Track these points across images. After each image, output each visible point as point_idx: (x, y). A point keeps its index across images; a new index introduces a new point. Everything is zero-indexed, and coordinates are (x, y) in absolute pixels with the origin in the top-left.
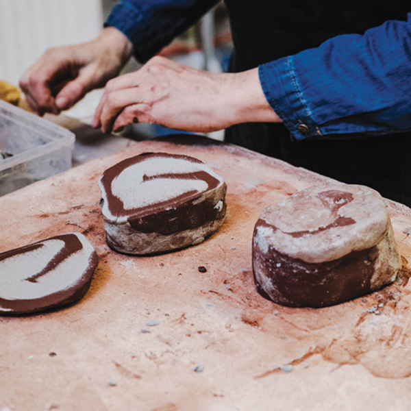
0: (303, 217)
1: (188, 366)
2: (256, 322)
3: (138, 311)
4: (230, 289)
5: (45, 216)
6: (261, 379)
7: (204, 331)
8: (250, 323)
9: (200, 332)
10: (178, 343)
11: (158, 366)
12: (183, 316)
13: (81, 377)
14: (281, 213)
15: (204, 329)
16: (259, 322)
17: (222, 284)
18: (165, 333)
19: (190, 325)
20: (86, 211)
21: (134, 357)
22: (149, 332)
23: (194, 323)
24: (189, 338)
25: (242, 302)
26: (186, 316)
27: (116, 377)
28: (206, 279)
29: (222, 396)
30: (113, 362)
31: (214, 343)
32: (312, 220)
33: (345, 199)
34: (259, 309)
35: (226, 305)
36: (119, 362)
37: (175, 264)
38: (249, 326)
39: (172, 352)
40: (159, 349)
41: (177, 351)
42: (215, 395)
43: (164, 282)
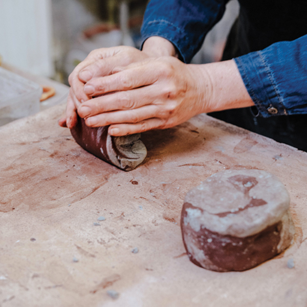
0: (222, 199)
1: (127, 249)
2: (173, 219)
3: (91, 211)
4: (154, 196)
5: (23, 144)
6: (179, 259)
7: (138, 225)
8: (169, 220)
9: (134, 226)
10: (120, 233)
11: (106, 249)
12: (122, 214)
13: (53, 255)
14: (203, 197)
15: (137, 223)
16: (175, 219)
17: (149, 192)
18: (110, 226)
19: (127, 220)
20: (52, 141)
21: (89, 242)
22: (99, 225)
23: (130, 219)
24: (127, 229)
25: (163, 205)
26: (124, 215)
27: (78, 256)
28: (137, 189)
29: (152, 270)
30: (75, 245)
31: (144, 233)
32: (230, 202)
33: (251, 182)
34: (175, 210)
35: (152, 207)
36: (79, 246)
37: (115, 178)
38: (168, 222)
39: (115, 239)
40: (106, 237)
41: (119, 238)
42: (147, 269)
43: (108, 191)
